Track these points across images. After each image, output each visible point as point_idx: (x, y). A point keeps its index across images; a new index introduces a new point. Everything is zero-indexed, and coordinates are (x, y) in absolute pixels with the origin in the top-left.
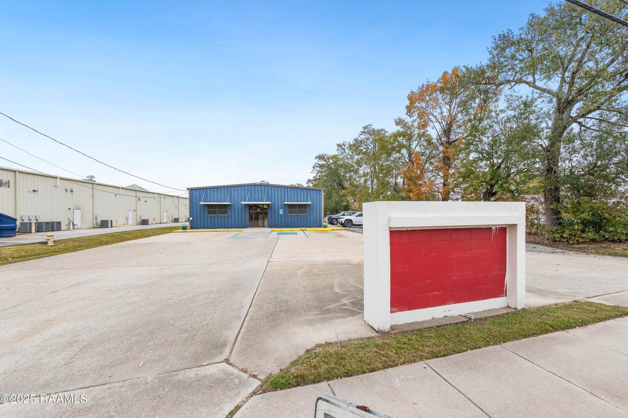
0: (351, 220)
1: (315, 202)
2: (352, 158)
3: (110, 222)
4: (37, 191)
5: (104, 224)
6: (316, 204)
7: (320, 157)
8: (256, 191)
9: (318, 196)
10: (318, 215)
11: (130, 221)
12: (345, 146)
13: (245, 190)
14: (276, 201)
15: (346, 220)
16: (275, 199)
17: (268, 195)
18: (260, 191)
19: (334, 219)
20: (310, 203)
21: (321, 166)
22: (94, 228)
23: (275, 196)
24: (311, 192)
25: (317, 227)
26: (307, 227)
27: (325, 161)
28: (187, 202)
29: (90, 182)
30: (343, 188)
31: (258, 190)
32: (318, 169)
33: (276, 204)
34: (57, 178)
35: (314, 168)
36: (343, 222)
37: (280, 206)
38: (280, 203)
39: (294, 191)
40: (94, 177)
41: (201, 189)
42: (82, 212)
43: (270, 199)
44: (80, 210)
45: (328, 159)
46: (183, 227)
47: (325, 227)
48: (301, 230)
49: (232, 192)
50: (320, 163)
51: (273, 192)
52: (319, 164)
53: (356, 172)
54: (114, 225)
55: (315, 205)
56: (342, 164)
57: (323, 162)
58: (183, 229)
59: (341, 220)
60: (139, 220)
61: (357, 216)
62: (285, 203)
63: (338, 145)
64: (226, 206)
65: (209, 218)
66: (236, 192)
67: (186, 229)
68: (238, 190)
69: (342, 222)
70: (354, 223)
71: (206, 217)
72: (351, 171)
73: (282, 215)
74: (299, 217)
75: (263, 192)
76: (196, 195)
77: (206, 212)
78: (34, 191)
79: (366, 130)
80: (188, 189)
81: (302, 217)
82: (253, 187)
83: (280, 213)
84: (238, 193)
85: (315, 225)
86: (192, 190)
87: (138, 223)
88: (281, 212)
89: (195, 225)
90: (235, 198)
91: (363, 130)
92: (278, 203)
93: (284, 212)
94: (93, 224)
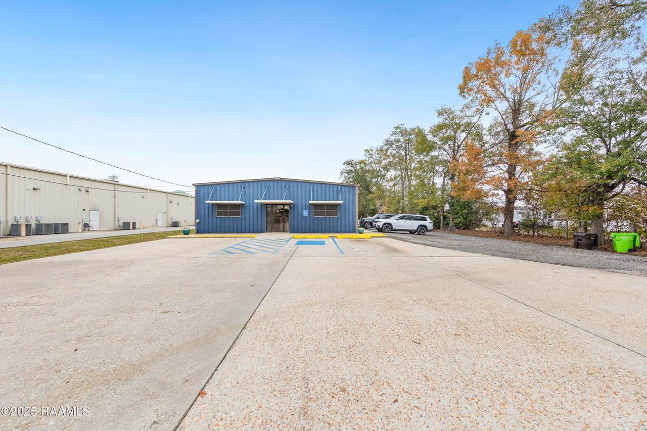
0: (390, 224)
1: (347, 201)
2: (380, 162)
3: (131, 224)
4: (39, 189)
5: (126, 226)
6: (349, 203)
7: (348, 163)
8: (276, 188)
9: (351, 195)
10: (351, 218)
11: (160, 223)
12: (372, 151)
13: (261, 187)
14: (300, 200)
15: (385, 224)
16: (298, 198)
17: (290, 192)
18: (280, 188)
19: (366, 222)
20: (342, 202)
21: (349, 172)
22: (116, 230)
23: (298, 195)
24: (343, 189)
25: (349, 232)
26: (337, 232)
27: (352, 166)
28: (193, 201)
29: (113, 182)
30: (370, 193)
31: (278, 187)
32: (346, 175)
33: (300, 203)
34: (66, 176)
35: (342, 173)
36: (381, 227)
37: (304, 207)
38: (304, 203)
39: (322, 187)
40: (117, 178)
41: (209, 185)
42: (100, 214)
43: (292, 198)
44: (98, 212)
45: (356, 165)
46: (184, 231)
47: (360, 233)
48: (329, 237)
49: (247, 189)
50: (348, 169)
51: (296, 188)
52: (346, 170)
53: (383, 177)
54: (137, 226)
55: (347, 205)
56: (369, 170)
57: (351, 168)
58: (185, 234)
59: (378, 224)
60: (170, 222)
61: (397, 219)
62: (310, 202)
63: (366, 150)
64: (239, 205)
65: (219, 220)
66: (251, 188)
67: (188, 234)
68: (253, 187)
69: (379, 226)
70: (394, 228)
71: (215, 220)
72: (378, 176)
73: (306, 217)
74: (327, 219)
75: (284, 189)
76: (204, 193)
77: (215, 213)
78: (34, 189)
79: (398, 130)
80: (194, 185)
81: (331, 219)
82: (272, 182)
83: (305, 215)
84: (253, 189)
85: (348, 230)
86: (198, 187)
87: (169, 225)
88: (306, 213)
89: (201, 229)
90: (249, 196)
91: (394, 130)
92: (302, 203)
93: (309, 213)
94: (115, 226)
